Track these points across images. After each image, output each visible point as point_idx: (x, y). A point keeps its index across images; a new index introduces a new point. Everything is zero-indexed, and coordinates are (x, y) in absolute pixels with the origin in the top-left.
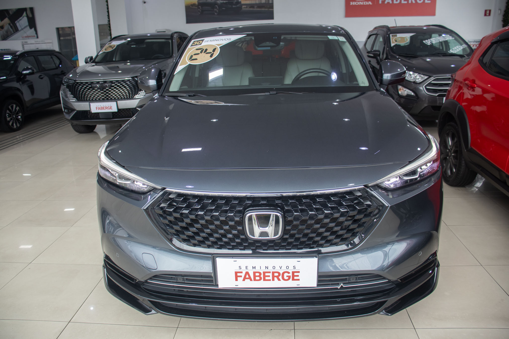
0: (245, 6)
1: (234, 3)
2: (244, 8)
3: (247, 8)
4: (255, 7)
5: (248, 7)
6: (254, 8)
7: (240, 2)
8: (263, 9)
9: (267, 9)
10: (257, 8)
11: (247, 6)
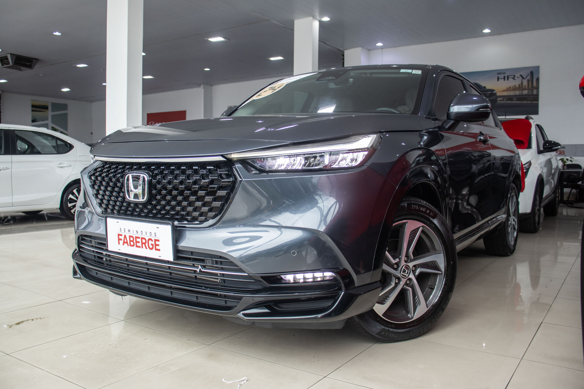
0: (502, 99)
1: (487, 94)
2: (500, 100)
3: (503, 100)
4: (515, 99)
5: (505, 100)
6: (513, 101)
7: (495, 94)
8: (525, 102)
9: (529, 102)
10: (516, 100)
11: (503, 98)
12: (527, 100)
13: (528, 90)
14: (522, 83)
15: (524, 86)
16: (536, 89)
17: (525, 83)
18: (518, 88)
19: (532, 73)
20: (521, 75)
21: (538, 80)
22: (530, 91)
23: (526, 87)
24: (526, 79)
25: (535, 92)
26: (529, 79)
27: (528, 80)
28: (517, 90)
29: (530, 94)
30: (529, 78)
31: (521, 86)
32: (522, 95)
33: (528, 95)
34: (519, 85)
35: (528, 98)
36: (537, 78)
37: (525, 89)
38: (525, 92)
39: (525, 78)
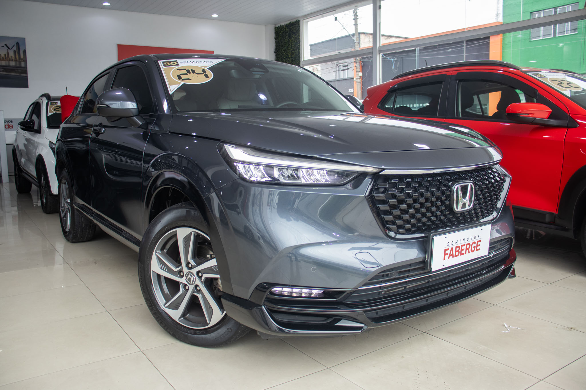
8: (13, 74)
9: (18, 74)
10: (3, 71)
12: (16, 72)
13: (16, 61)
14: (8, 53)
15: (10, 57)
16: (24, 61)
17: (11, 54)
18: (4, 58)
19: (18, 44)
20: (6, 45)
21: (25, 52)
22: (18, 63)
23: (13, 59)
24: (12, 50)
25: (23, 64)
26: (16, 50)
27: (15, 52)
28: (3, 61)
29: (18, 65)
30: (15, 48)
31: (7, 56)
32: (9, 66)
33: (15, 67)
34: (5, 55)
35: (16, 70)
36: (23, 50)
37: (12, 61)
38: (13, 63)
39: (11, 48)
